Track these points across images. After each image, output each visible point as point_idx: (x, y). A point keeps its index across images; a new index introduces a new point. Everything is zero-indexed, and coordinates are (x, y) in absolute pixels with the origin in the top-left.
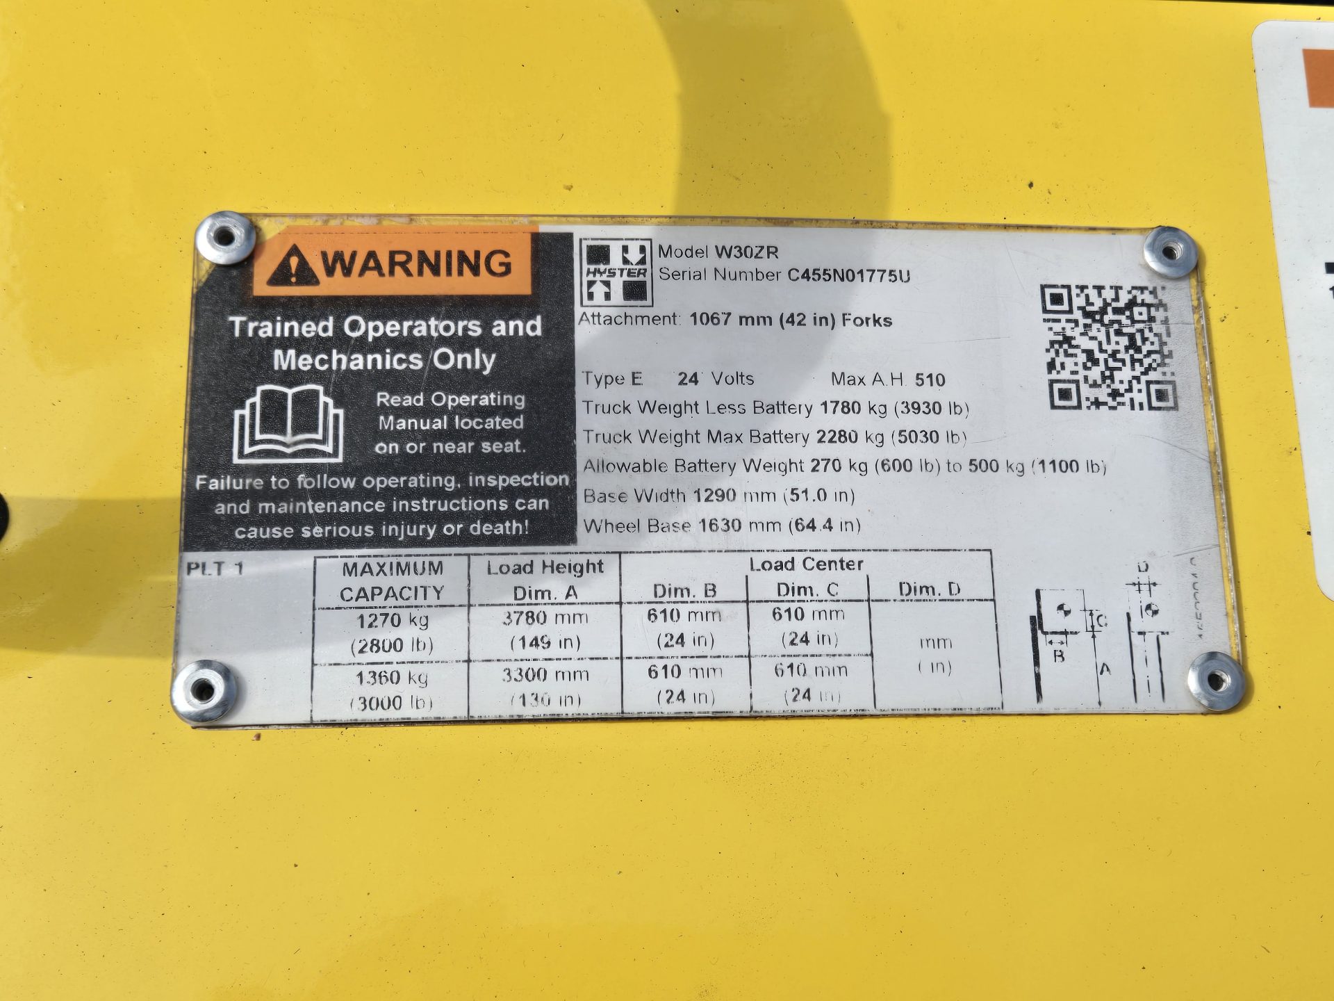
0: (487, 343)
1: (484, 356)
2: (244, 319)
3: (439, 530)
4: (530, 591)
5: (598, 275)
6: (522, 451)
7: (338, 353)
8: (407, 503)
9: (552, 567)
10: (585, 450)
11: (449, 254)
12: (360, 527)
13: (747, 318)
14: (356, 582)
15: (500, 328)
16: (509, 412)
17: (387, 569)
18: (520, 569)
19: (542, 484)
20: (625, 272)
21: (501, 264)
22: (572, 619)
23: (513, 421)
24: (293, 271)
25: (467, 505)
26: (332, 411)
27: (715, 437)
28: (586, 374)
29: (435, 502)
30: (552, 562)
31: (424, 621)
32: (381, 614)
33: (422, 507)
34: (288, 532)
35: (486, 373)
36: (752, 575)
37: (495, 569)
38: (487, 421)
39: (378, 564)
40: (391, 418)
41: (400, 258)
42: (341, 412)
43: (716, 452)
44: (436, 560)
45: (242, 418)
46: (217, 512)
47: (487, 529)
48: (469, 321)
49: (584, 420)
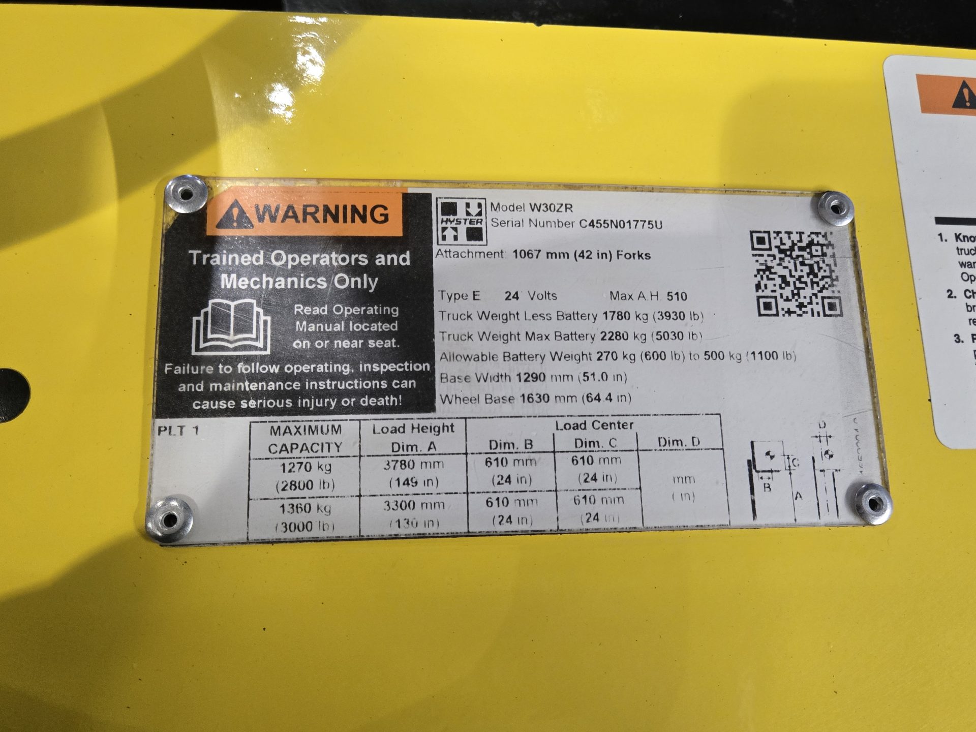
0: (371, 270)
1: (370, 279)
2: (200, 252)
3: (339, 402)
4: (403, 446)
5: (449, 223)
6: (397, 346)
7: (267, 276)
8: (316, 383)
9: (418, 428)
10: (441, 346)
11: (345, 207)
12: (283, 401)
13: (552, 254)
14: (280, 440)
15: (381, 260)
16: (388, 319)
17: (301, 430)
18: (396, 430)
19: (411, 370)
20: (468, 222)
21: (382, 215)
22: (433, 465)
23: (390, 325)
24: (235, 219)
25: (358, 384)
26: (263, 318)
27: (530, 336)
28: (441, 292)
29: (336, 382)
30: (419, 425)
31: (328, 468)
32: (298, 463)
33: (326, 386)
34: (231, 404)
35: (371, 291)
36: (557, 433)
37: (378, 430)
38: (372, 325)
39: (296, 427)
40: (304, 323)
41: (310, 210)
42: (269, 318)
43: (531, 347)
44: (336, 424)
45: (198, 322)
46: (180, 390)
47: (372, 401)
48: (359, 254)
49: (440, 325)
